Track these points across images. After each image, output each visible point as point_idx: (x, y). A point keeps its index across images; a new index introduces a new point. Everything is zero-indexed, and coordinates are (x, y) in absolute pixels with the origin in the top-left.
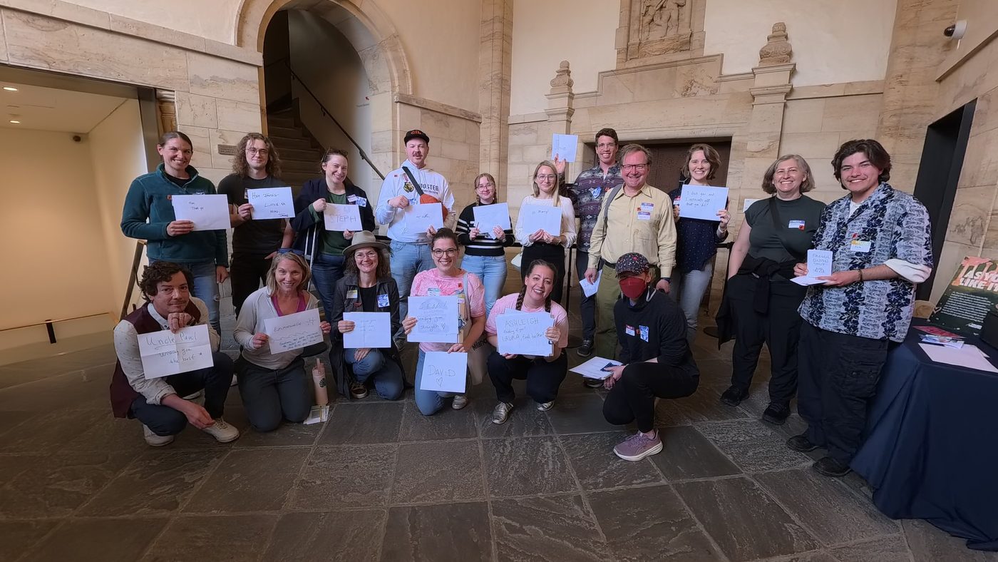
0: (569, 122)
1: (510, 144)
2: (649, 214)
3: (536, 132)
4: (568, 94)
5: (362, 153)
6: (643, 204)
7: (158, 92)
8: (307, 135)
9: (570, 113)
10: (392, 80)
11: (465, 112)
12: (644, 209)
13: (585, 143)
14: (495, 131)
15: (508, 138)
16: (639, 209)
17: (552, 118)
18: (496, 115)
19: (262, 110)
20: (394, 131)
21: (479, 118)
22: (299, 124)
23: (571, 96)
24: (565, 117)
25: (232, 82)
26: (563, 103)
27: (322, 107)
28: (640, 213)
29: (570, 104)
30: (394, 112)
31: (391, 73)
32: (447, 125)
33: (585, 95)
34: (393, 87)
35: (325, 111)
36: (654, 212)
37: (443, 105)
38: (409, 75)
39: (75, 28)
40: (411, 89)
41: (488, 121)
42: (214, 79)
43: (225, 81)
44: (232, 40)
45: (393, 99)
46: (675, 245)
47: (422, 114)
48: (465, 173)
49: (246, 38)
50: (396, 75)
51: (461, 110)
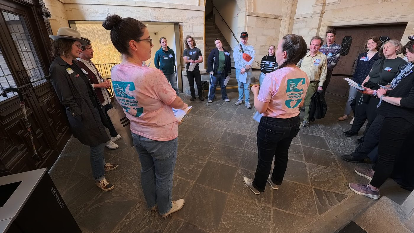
0: (321, 17)
1: (294, 28)
2: (318, 63)
3: (306, 22)
4: (323, 4)
5: (234, 35)
6: (316, 60)
7: (179, 23)
8: (217, 28)
9: (323, 13)
10: (246, 7)
11: (275, 16)
12: (317, 62)
13: (328, 27)
14: (287, 23)
15: (293, 25)
16: (315, 61)
17: (313, 16)
18: (288, 15)
19: (204, 25)
20: (245, 27)
21: (281, 17)
22: (214, 24)
23: (324, 5)
24: (319, 15)
25: (197, 17)
26: (319, 9)
27: (222, 18)
28: (315, 63)
29: (323, 8)
30: (246, 19)
31: (246, 4)
32: (267, 22)
33: (332, 4)
34: (246, 10)
35: (223, 20)
36: (321, 63)
37: (265, 14)
38: (253, 4)
39: (163, 9)
40: (253, 10)
41: (285, 18)
42: (192, 17)
43: (195, 17)
44: (197, 4)
45: (246, 15)
46: (326, 74)
47: (257, 19)
48: (272, 41)
49: (201, 2)
50: (248, 5)
51: (273, 15)
